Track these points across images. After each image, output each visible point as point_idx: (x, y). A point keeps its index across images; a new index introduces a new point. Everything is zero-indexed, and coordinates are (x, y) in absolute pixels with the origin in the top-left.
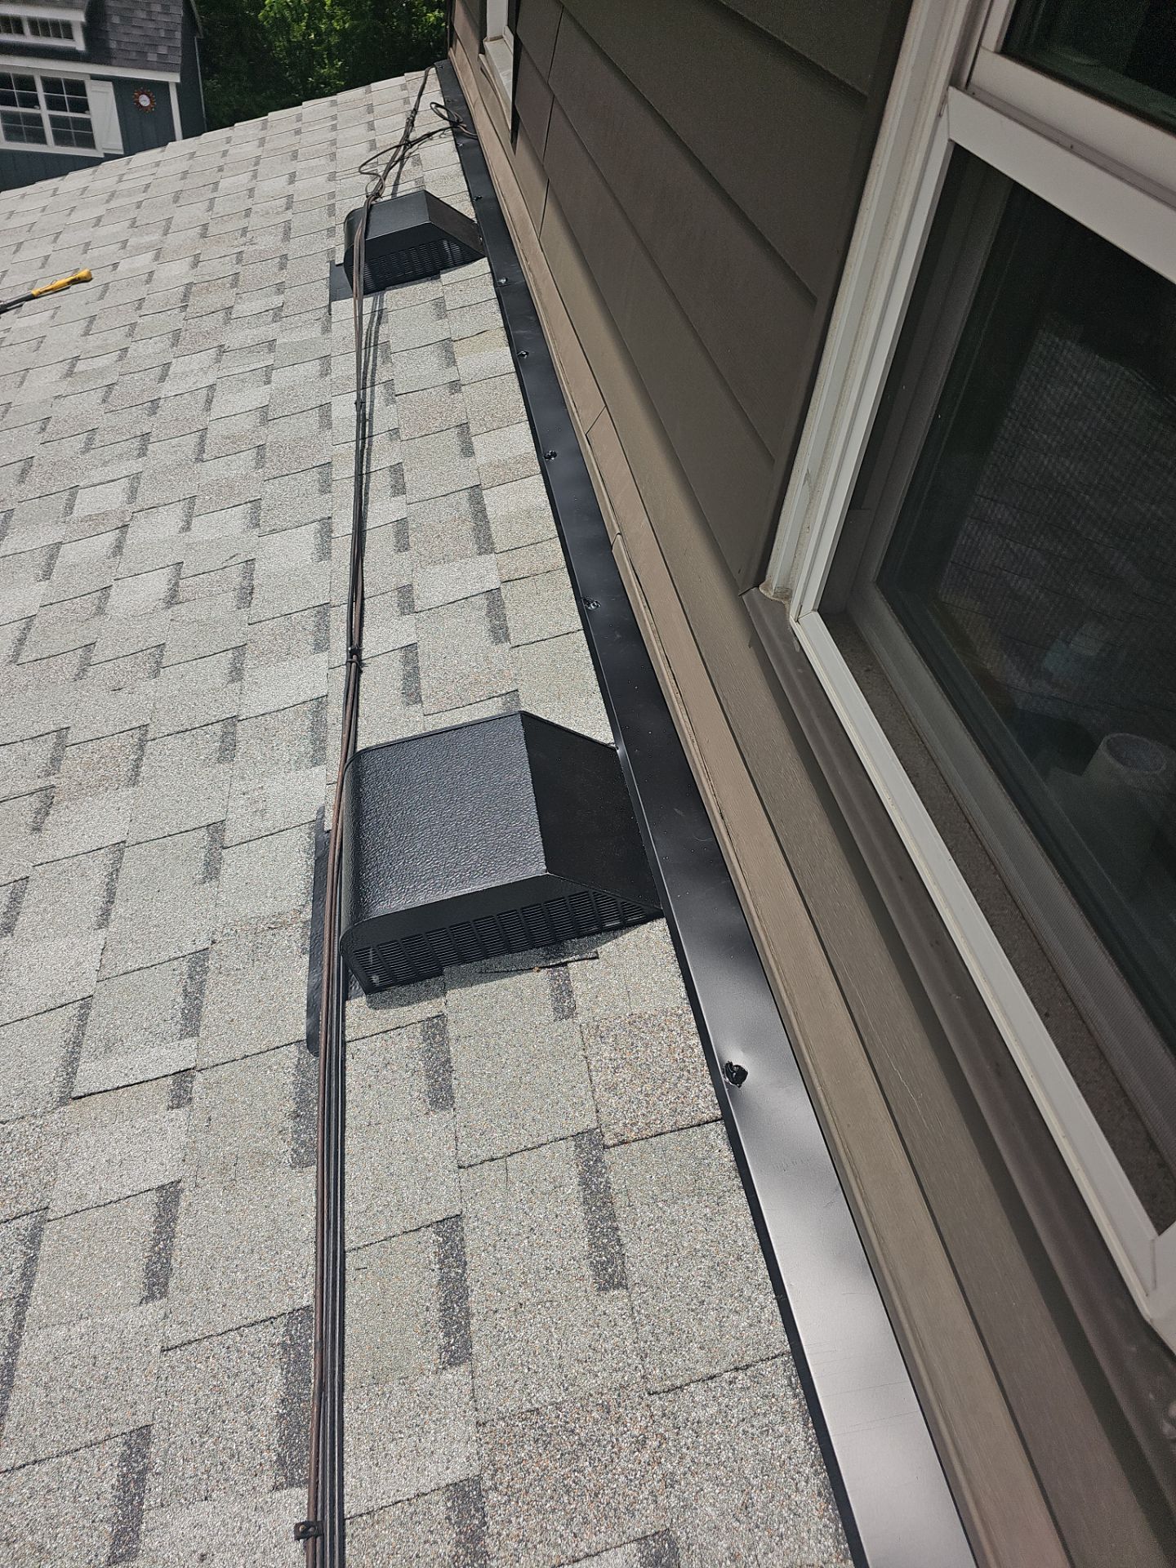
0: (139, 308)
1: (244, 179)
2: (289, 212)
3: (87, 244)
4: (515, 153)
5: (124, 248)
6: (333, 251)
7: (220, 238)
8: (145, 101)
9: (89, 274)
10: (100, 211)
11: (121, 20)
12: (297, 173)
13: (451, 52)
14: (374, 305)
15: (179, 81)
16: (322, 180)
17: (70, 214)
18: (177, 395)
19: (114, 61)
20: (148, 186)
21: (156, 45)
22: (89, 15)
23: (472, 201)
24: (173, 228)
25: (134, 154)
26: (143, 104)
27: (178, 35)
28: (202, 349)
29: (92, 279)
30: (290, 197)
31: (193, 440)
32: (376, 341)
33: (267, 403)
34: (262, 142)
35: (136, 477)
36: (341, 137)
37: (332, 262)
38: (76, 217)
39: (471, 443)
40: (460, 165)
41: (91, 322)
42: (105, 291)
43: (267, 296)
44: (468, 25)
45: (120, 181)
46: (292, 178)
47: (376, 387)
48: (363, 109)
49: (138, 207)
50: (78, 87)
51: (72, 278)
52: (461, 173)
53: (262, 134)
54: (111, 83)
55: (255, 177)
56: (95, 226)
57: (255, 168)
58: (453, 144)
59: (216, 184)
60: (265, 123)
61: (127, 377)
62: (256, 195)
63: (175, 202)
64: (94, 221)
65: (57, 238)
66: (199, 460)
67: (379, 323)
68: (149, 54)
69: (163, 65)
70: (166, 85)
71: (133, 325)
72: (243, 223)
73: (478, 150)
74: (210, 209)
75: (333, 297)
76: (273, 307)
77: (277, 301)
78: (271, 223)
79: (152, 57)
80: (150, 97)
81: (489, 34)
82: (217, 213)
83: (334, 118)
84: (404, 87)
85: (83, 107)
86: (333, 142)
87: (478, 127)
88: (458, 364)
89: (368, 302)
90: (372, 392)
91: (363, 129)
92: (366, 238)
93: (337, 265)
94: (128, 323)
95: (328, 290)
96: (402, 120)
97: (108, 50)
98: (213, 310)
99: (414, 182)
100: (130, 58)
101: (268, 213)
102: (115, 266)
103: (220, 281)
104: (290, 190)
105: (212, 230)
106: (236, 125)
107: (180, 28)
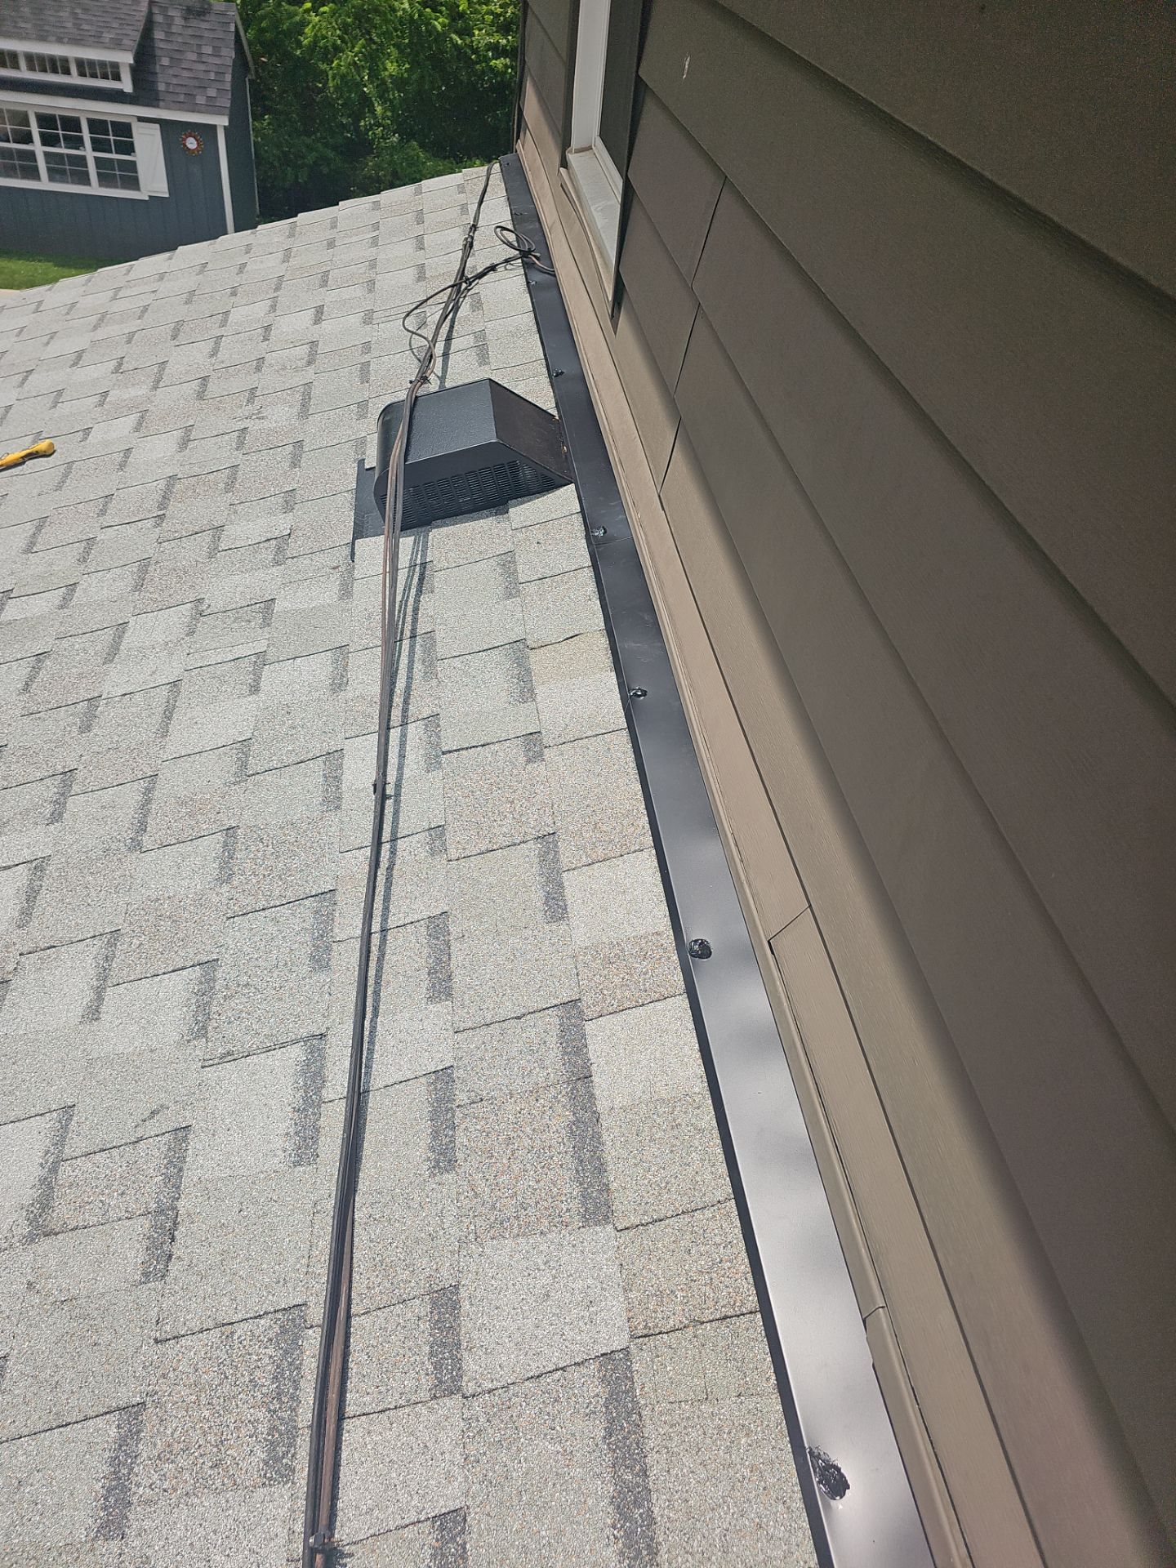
0: (103, 512)
1: (260, 309)
2: (311, 370)
3: (60, 392)
4: (615, 334)
5: (101, 404)
6: (361, 443)
7: (220, 402)
8: (191, 143)
9: (51, 445)
10: (80, 342)
11: (170, 62)
12: (325, 308)
13: (519, 145)
14: (414, 553)
15: (227, 124)
16: (355, 320)
17: (48, 343)
18: (125, 694)
19: (161, 103)
20: (145, 309)
21: (205, 87)
22: (137, 58)
23: (550, 376)
24: (166, 380)
25: (137, 260)
26: (189, 146)
27: (228, 78)
28: (172, 602)
29: (55, 451)
30: (314, 344)
31: (131, 796)
32: (414, 630)
33: (250, 735)
34: (287, 255)
35: (39, 866)
36: (382, 257)
37: (361, 462)
38: (55, 348)
39: (561, 885)
40: (532, 315)
41: (39, 528)
42: (66, 475)
43: (271, 513)
44: (542, 119)
45: (114, 298)
46: (319, 314)
47: (409, 726)
48: (411, 217)
49: (129, 342)
50: (124, 129)
51: (28, 451)
52: (535, 328)
53: (288, 244)
54: (158, 126)
55: (273, 308)
56: (73, 365)
57: (275, 295)
58: (523, 280)
59: (227, 313)
60: (294, 226)
61: (65, 643)
62: (272, 338)
63: (174, 337)
64: (73, 357)
65: (25, 379)
66: (136, 846)
67: (419, 592)
68: (198, 97)
69: (211, 108)
70: (214, 127)
71: (91, 542)
72: (253, 380)
73: (555, 292)
74: (214, 353)
75: (359, 532)
76: (277, 534)
77: (282, 524)
78: (288, 385)
79: (201, 100)
80: (197, 140)
81: (575, 143)
82: (223, 362)
83: (376, 226)
84: (461, 189)
85: (129, 148)
86: (373, 264)
87: (558, 265)
88: (539, 698)
89: (407, 543)
90: (404, 736)
91: (409, 247)
92: (405, 461)
93: (367, 470)
94: (85, 537)
95: (352, 513)
96: (458, 237)
97: (157, 92)
98: (197, 529)
99: (472, 337)
100: (179, 100)
101: (284, 368)
102: (87, 431)
103: (212, 477)
104: (315, 333)
105: (213, 388)
106: (260, 227)
107: (230, 70)
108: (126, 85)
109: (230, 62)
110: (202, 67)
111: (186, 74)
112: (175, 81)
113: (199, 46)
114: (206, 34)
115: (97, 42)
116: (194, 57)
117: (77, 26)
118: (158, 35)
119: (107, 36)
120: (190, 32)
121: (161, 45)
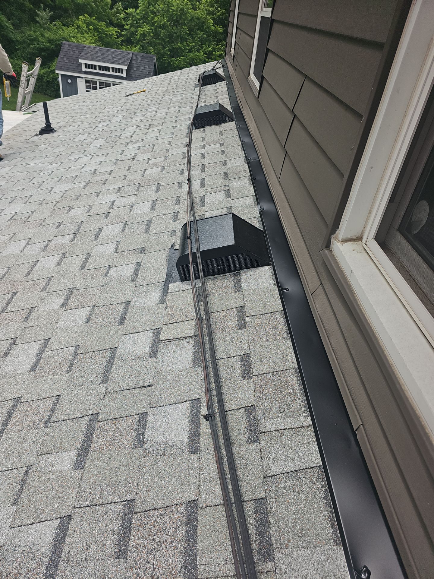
11: (136, 69)
22: (128, 67)
107: (153, 72)
108: (124, 75)
109: (152, 70)
110: (145, 71)
111: (140, 73)
112: (137, 74)
113: (145, 66)
114: (147, 63)
115: (118, 63)
116: (143, 68)
117: (113, 59)
118: (134, 62)
119: (121, 62)
120: (142, 62)
121: (135, 65)
